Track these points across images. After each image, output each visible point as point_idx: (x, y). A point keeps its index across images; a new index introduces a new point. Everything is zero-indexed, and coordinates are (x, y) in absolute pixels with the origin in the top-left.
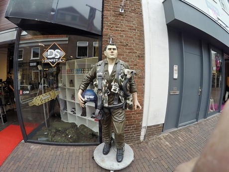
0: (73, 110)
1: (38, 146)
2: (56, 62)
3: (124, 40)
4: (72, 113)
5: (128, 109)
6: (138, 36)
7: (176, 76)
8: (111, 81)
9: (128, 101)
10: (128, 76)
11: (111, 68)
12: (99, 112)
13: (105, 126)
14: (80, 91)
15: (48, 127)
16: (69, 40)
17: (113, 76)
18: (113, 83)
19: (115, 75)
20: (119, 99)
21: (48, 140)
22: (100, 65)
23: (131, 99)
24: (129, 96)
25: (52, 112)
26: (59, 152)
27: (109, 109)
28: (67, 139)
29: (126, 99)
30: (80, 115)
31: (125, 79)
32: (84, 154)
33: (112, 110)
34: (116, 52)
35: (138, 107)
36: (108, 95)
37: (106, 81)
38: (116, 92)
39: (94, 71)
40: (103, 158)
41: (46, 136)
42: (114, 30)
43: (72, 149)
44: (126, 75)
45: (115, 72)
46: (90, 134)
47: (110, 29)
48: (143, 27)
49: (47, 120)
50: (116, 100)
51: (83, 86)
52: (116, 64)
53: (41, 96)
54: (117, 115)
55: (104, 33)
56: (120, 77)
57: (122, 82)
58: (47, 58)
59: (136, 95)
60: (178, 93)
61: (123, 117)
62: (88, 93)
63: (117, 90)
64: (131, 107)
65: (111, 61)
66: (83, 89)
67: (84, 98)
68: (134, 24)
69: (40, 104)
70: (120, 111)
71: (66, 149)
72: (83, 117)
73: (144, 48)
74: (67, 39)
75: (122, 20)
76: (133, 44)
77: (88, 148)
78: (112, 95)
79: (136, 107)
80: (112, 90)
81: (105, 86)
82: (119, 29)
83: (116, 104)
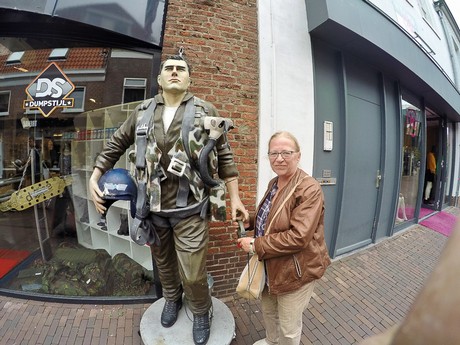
0: (103, 221)
1: (21, 304)
2: (52, 107)
3: (212, 58)
4: (99, 228)
5: (213, 219)
6: (245, 51)
7: (328, 145)
8: (169, 146)
9: (213, 199)
10: (214, 135)
11: (169, 115)
13: (162, 261)
14: (96, 172)
16: (107, 74)
17: (173, 133)
18: (172, 152)
19: (178, 131)
20: (191, 191)
21: (41, 291)
22: (145, 109)
23: (220, 193)
24: (216, 185)
26: (64, 319)
28: (85, 289)
29: (207, 193)
30: (115, 233)
31: (205, 143)
32: (121, 322)
33: (173, 221)
34: (184, 75)
35: (239, 213)
36: (162, 183)
37: (155, 145)
38: (181, 174)
39: (131, 124)
40: (161, 335)
41: (39, 280)
42: (188, 35)
43: (94, 311)
44: (208, 132)
45: (180, 123)
46: (137, 275)
47: (181, 34)
48: (257, 33)
50: (182, 194)
51: (104, 160)
52: (184, 103)
53: (29, 189)
54: (187, 233)
55: (166, 41)
56: (191, 137)
57: (198, 148)
58: (34, 97)
59: (234, 183)
60: (333, 181)
61: (200, 238)
63: (184, 168)
64: (222, 214)
65: (172, 99)
66: (102, 167)
68: (236, 26)
69: (27, 206)
70: (194, 224)
71: (81, 311)
72: (123, 237)
73: (257, 78)
74: (103, 71)
75: (209, 15)
76: (232, 67)
77: (130, 309)
79: (234, 213)
80: (170, 169)
81: (153, 160)
82: (202, 34)
83: (182, 204)
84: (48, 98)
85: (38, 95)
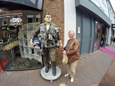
0: (27, 51)
1: (11, 72)
2: (17, 25)
3: (54, 13)
5: (57, 48)
6: (61, 12)
7: (79, 32)
8: (48, 34)
9: (57, 44)
10: (57, 31)
11: (48, 27)
12: (42, 51)
14: (32, 40)
15: (15, 61)
17: (49, 31)
18: (49, 35)
19: (50, 31)
21: (15, 69)
23: (59, 43)
24: (58, 41)
25: (16, 53)
26: (22, 74)
27: (47, 48)
28: (26, 67)
29: (56, 43)
31: (55, 33)
33: (49, 49)
35: (62, 47)
36: (47, 41)
37: (45, 34)
41: (15, 66)
42: (49, 8)
43: (29, 72)
44: (56, 31)
45: (50, 29)
46: (37, 63)
47: (47, 8)
48: (64, 7)
49: (14, 58)
51: (33, 37)
52: (51, 25)
54: (52, 51)
55: (44, 9)
56: (53, 32)
57: (54, 34)
59: (61, 41)
60: (80, 40)
61: (55, 52)
62: (36, 40)
63: (52, 38)
64: (59, 47)
67: (34, 43)
68: (59, 6)
69: (9, 49)
70: (53, 49)
71: (26, 72)
72: (33, 54)
73: (64, 18)
75: (53, 3)
76: (58, 15)
77: (37, 70)
78: (49, 41)
79: (61, 47)
80: (49, 38)
82: (52, 8)
83: (51, 46)
84: (16, 23)
85: (13, 22)
